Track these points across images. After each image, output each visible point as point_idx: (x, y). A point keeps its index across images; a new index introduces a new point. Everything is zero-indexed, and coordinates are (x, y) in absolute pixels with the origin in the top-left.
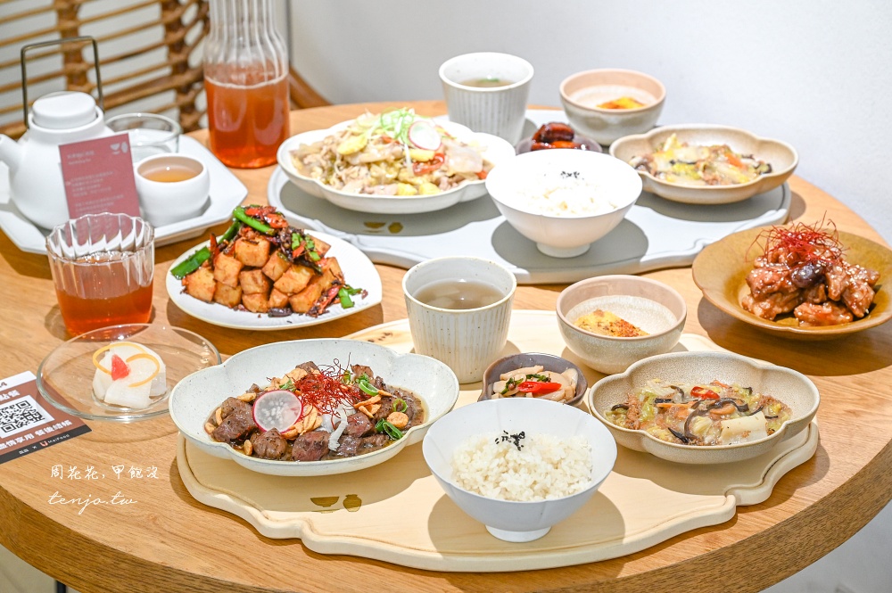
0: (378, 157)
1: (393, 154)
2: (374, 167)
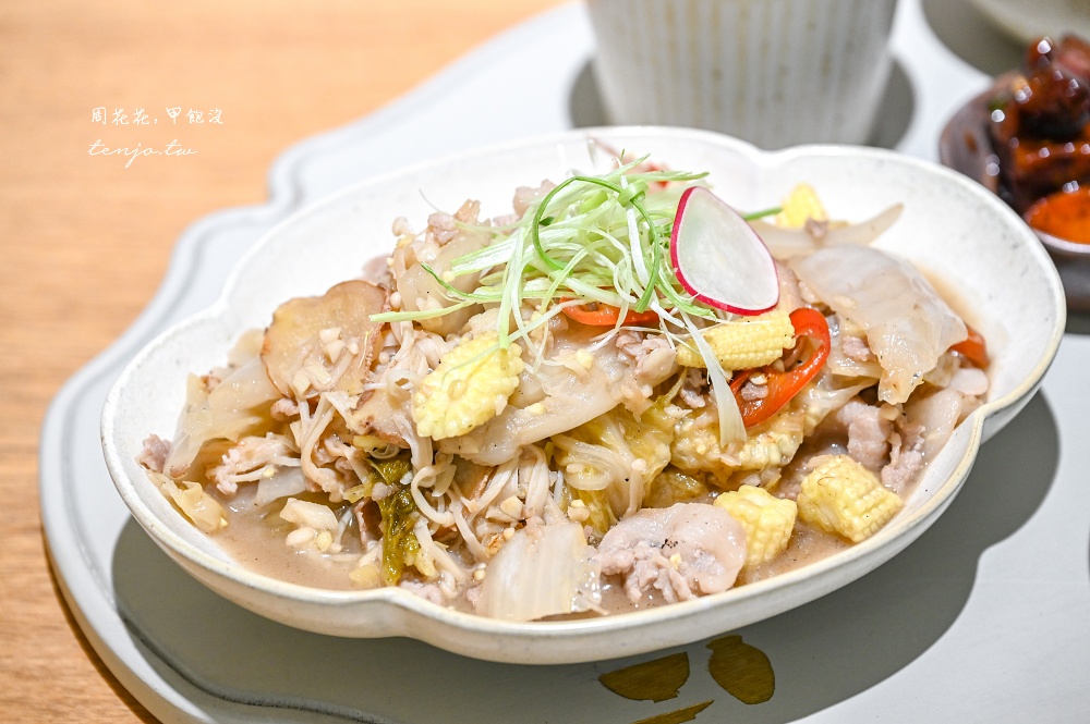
1: (644, 378)
2: (578, 453)
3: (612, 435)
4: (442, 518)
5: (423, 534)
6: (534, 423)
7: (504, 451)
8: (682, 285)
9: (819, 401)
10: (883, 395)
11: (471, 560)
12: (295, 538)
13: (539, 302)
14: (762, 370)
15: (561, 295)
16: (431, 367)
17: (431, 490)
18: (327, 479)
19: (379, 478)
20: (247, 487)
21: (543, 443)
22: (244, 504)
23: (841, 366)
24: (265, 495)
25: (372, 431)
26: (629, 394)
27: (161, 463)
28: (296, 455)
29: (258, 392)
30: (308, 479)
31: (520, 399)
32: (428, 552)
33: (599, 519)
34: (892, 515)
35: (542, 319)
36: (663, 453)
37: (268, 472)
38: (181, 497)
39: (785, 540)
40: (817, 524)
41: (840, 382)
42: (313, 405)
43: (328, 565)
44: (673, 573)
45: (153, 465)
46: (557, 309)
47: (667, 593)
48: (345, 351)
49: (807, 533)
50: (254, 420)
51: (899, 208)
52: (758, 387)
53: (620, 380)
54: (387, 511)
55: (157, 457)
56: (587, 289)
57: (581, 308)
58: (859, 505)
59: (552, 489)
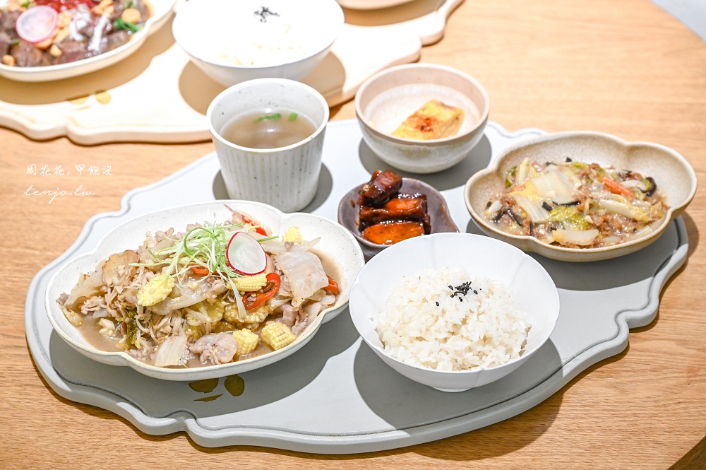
0: (194, 299)
1: (214, 292)
2: (192, 314)
3: (202, 309)
4: (145, 330)
5: (139, 335)
6: (176, 303)
7: (167, 311)
8: (229, 264)
9: (275, 303)
10: (293, 303)
11: (154, 345)
12: (102, 331)
13: (184, 265)
14: (255, 292)
15: (191, 263)
16: (148, 281)
17: (143, 321)
18: (114, 313)
19: (127, 316)
20: (91, 313)
21: (181, 310)
22: (89, 318)
23: (282, 293)
24: (96, 316)
25: (125, 301)
26: (208, 296)
27: (64, 301)
28: (106, 304)
29: (98, 283)
30: (108, 313)
31: (173, 295)
32: (139, 340)
33: (196, 335)
34: (291, 342)
35: (184, 271)
36: (220, 315)
37: (97, 309)
38: (68, 314)
39: (253, 348)
40: (265, 343)
41: (282, 298)
42: (112, 289)
43: (110, 341)
44: (214, 354)
45: (61, 303)
46: (189, 267)
47: (212, 361)
48: (124, 273)
49: (262, 346)
50: (96, 291)
51: (320, 238)
52: (253, 298)
53: (206, 292)
54: (129, 326)
55: (63, 300)
56: (199, 262)
57: (198, 268)
58: (277, 339)
59: (182, 324)
